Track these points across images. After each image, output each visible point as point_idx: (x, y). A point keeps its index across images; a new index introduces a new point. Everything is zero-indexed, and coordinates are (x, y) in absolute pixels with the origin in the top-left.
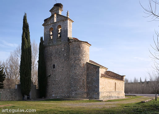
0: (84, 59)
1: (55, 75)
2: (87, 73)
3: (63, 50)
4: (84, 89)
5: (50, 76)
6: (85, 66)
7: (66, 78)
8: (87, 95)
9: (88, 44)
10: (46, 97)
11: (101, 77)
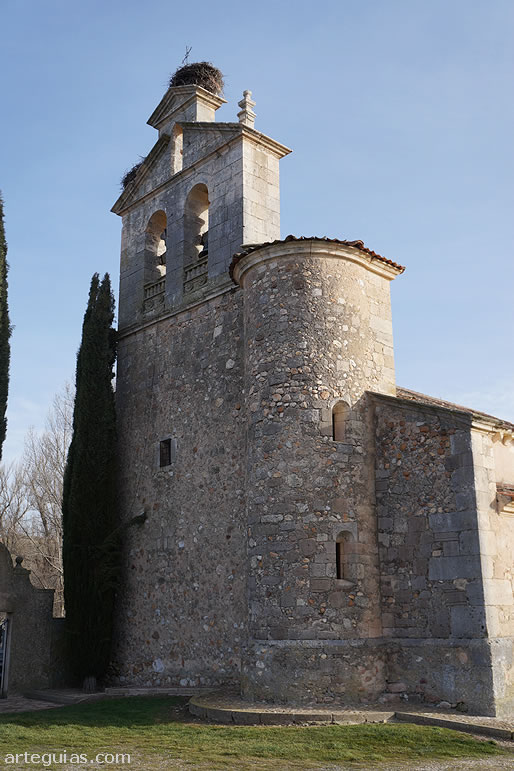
0: (343, 365)
1: (170, 512)
2: (379, 483)
3: (218, 331)
4: (356, 614)
5: (144, 518)
6: (356, 424)
7: (236, 532)
8: (389, 669)
9: (374, 256)
10: (118, 675)
11: (496, 506)
